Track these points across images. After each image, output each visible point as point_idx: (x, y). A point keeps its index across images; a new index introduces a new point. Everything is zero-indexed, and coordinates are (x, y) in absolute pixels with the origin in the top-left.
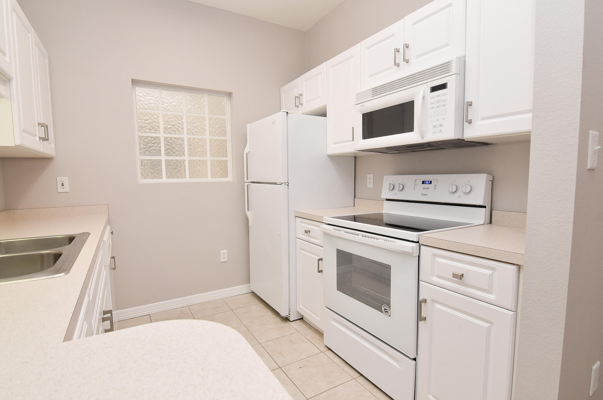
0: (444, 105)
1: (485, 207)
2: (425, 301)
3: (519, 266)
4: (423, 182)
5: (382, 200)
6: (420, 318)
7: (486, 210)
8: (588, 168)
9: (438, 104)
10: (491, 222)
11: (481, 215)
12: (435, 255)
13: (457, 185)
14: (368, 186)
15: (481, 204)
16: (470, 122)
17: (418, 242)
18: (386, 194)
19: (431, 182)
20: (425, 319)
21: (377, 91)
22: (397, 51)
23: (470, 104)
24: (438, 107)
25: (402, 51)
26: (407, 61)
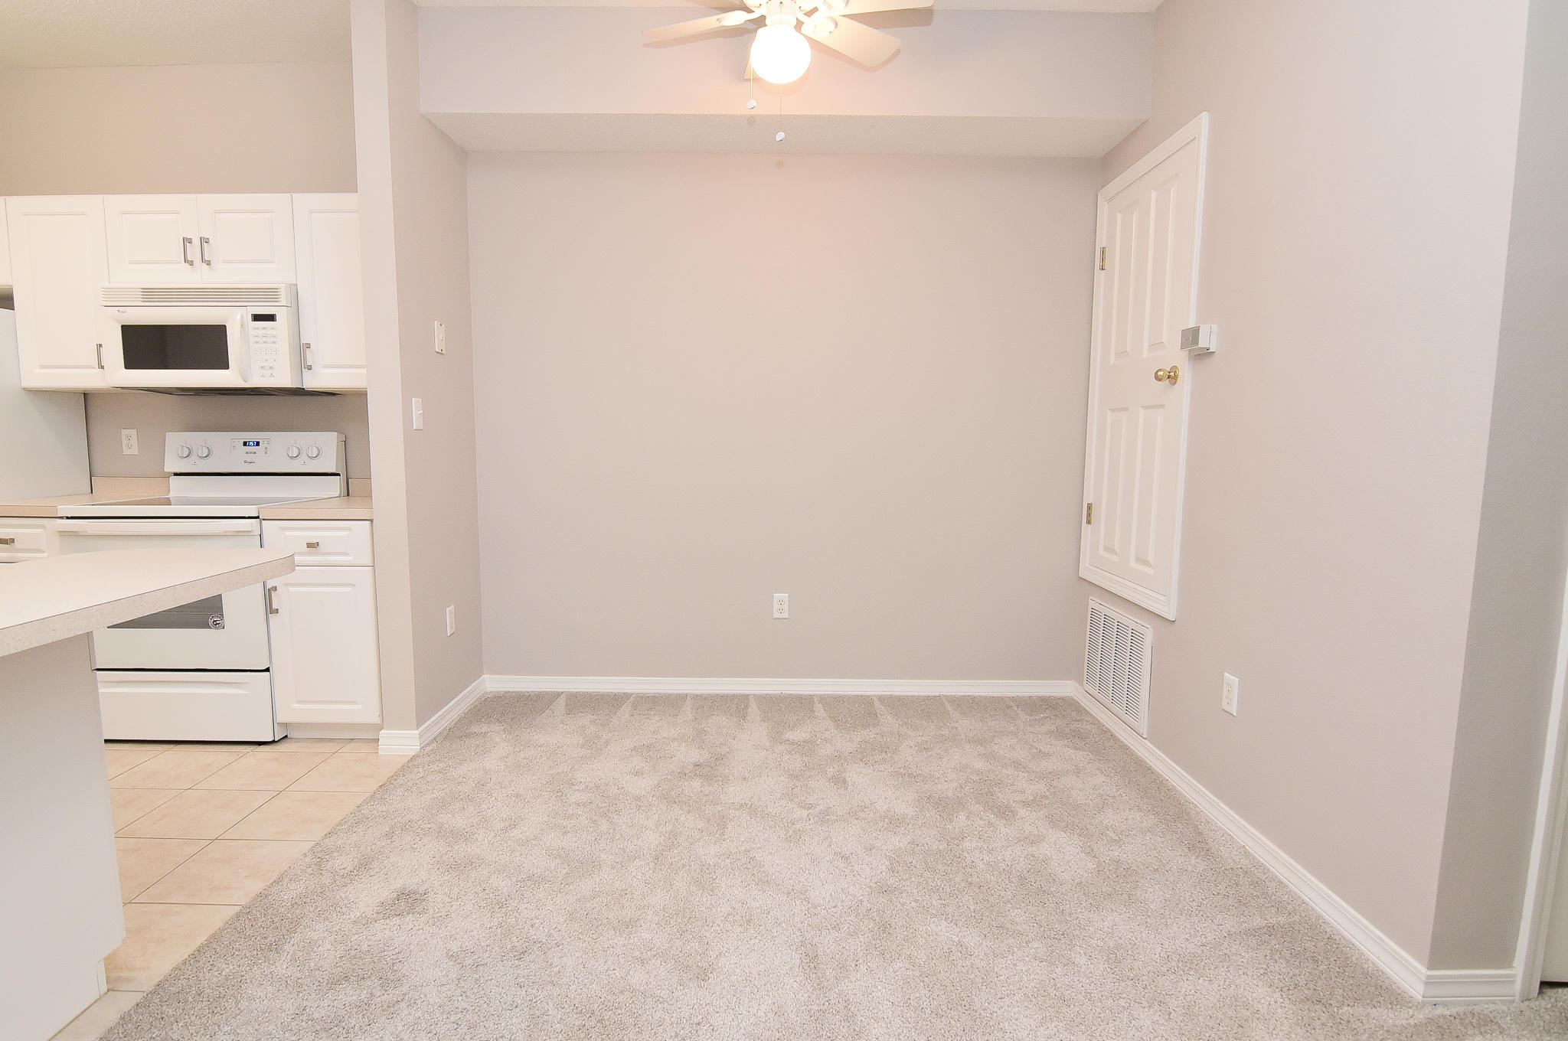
0: (274, 342)
1: (338, 475)
2: (275, 589)
3: (372, 521)
4: (245, 444)
5: (167, 476)
6: (271, 610)
7: (340, 479)
8: (415, 428)
9: (265, 339)
10: (348, 495)
11: (334, 486)
12: (283, 529)
13: (299, 446)
14: (126, 451)
15: (334, 471)
16: (310, 368)
17: (258, 517)
18: (172, 465)
19: (258, 444)
20: (277, 611)
21: (151, 295)
22: (187, 241)
23: (308, 346)
24: (265, 342)
25: (196, 242)
26: (209, 263)
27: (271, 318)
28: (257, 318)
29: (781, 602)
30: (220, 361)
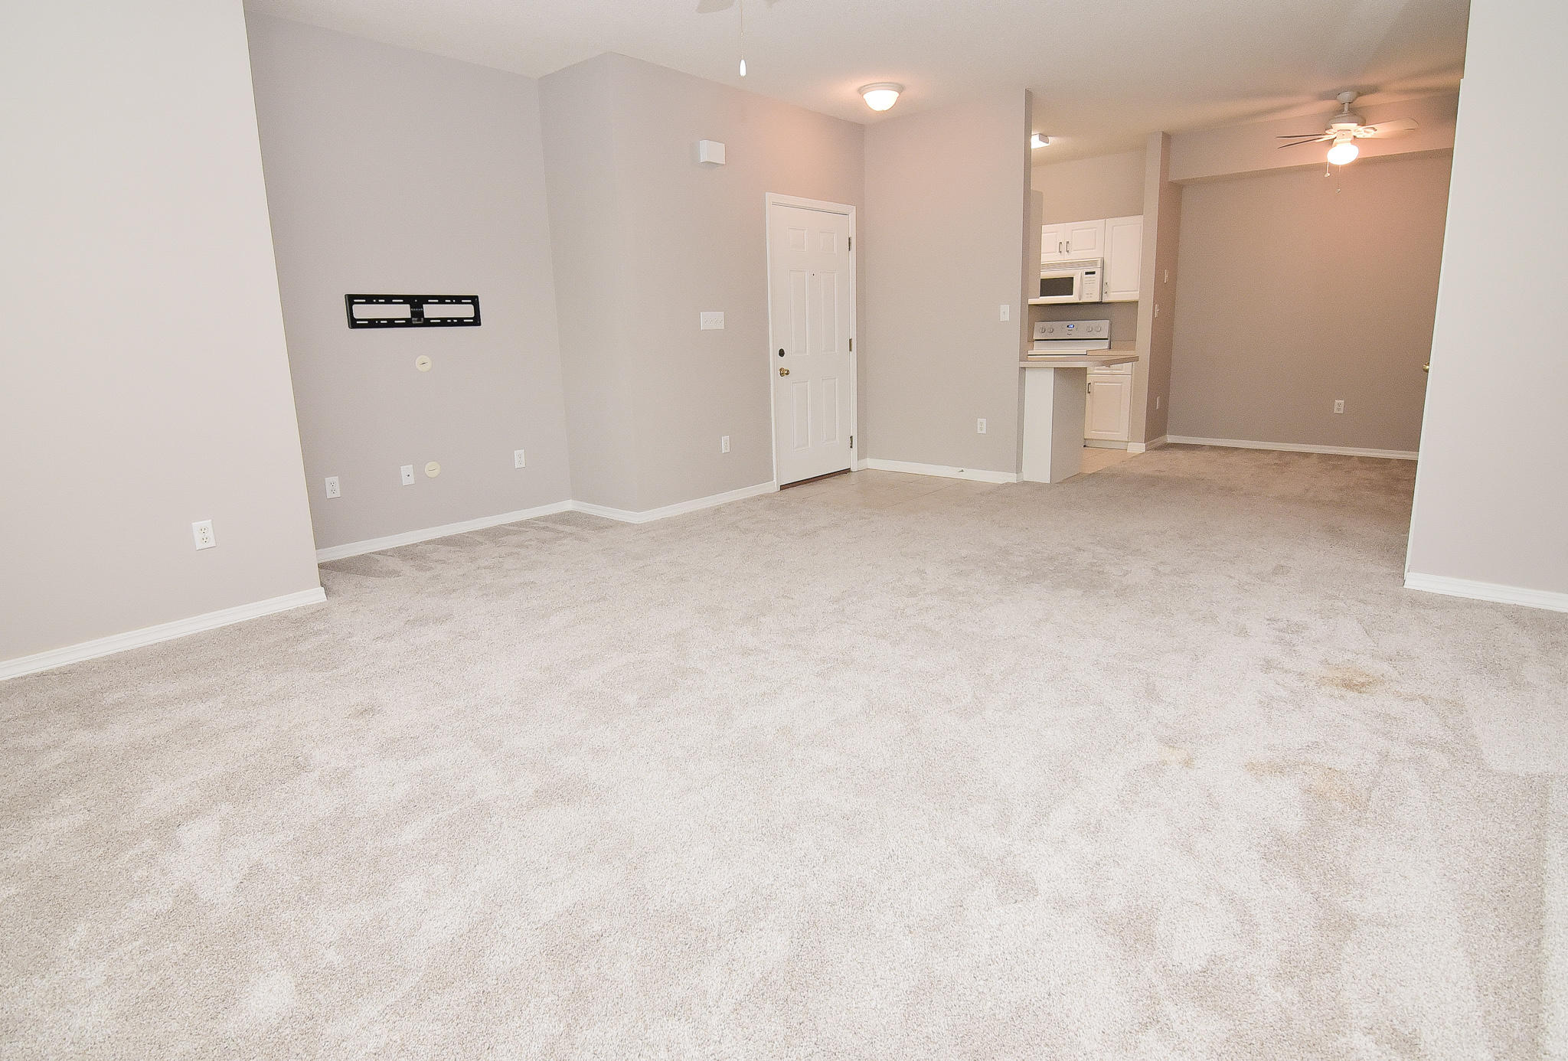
0: (1093, 283)
1: (1108, 339)
4: (1068, 326)
7: (1108, 341)
9: (1090, 282)
10: (1110, 348)
11: (1105, 345)
15: (1106, 338)
16: (1106, 293)
19: (1074, 326)
21: (1050, 267)
22: (1062, 243)
23: (1108, 284)
25: (1064, 244)
26: (1068, 251)
27: (1094, 273)
28: (1087, 273)
29: (1339, 405)
30: (1069, 291)
